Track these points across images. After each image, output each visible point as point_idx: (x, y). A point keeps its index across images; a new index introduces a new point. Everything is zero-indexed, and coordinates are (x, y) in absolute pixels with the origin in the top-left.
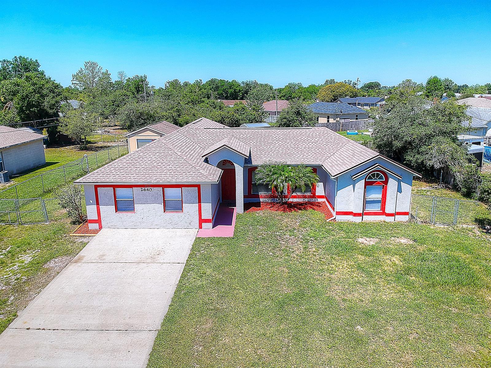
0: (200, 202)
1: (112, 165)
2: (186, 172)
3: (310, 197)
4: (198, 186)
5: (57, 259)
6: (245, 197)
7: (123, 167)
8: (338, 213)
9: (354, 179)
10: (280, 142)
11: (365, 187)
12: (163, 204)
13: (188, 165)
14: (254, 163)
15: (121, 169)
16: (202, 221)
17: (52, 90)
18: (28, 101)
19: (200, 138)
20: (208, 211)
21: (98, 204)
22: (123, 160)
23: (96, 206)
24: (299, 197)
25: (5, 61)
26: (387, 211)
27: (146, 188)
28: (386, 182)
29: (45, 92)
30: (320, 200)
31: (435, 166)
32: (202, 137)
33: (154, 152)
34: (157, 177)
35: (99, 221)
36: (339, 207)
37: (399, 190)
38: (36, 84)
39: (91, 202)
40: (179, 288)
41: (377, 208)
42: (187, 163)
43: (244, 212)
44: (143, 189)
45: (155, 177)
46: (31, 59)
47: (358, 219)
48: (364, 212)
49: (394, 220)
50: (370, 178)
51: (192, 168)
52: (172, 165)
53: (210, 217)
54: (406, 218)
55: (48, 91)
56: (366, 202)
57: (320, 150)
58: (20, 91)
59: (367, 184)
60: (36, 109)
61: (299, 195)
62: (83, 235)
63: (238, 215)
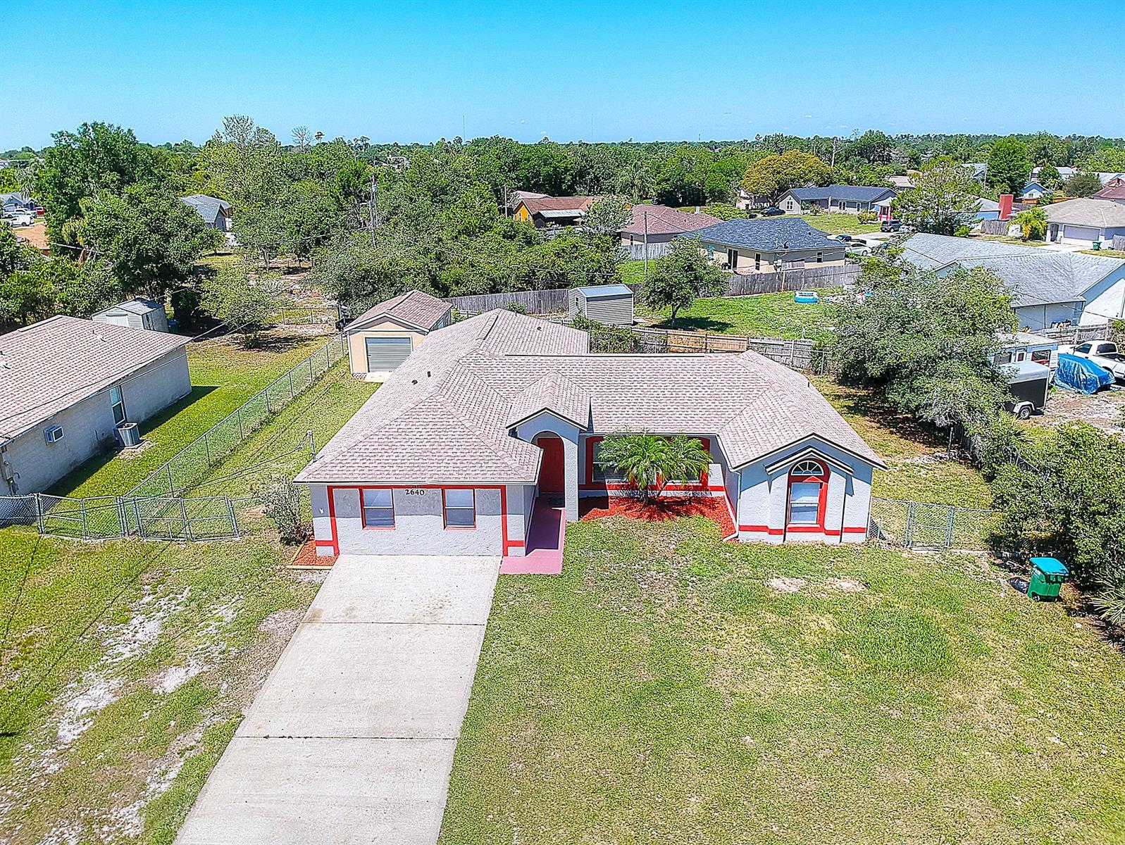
0: (504, 513)
1: (356, 447)
2: (481, 462)
3: (696, 488)
4: (503, 488)
5: (278, 615)
6: (580, 487)
7: (374, 451)
8: (742, 528)
9: (769, 474)
10: (645, 386)
11: (789, 486)
12: (442, 515)
13: (484, 447)
14: (598, 430)
15: (370, 455)
16: (507, 544)
17: (182, 223)
18: (139, 249)
19: (499, 375)
20: (518, 527)
21: (332, 514)
22: (372, 437)
23: (329, 518)
24: (677, 488)
25: (62, 134)
26: (827, 527)
27: (415, 490)
28: (826, 478)
29: (168, 227)
30: (715, 494)
31: (938, 422)
32: (502, 374)
33: (425, 420)
34: (433, 472)
35: (334, 543)
36: (744, 518)
37: (849, 491)
38: (152, 212)
39: (322, 511)
40: (481, 668)
41: (811, 521)
42: (482, 444)
43: (579, 520)
44: (409, 492)
45: (429, 472)
47: (777, 540)
48: (789, 526)
49: (841, 541)
50: (798, 469)
51: (491, 454)
52: (457, 447)
53: (521, 537)
54: (860, 538)
55: (175, 225)
56: (790, 510)
57: (717, 403)
58: (120, 229)
59: (791, 480)
60: (154, 265)
61: (677, 484)
62: (310, 567)
63: (570, 526)
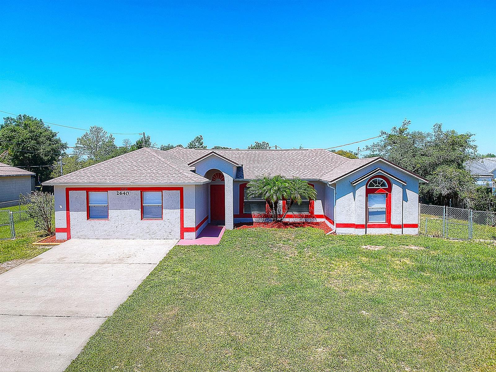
0: (182, 207)
1: (89, 169)
2: (168, 174)
3: (307, 217)
4: (181, 189)
6: (235, 216)
7: (100, 170)
8: (339, 226)
9: (354, 185)
11: (367, 196)
12: (140, 209)
13: (171, 169)
14: (246, 177)
15: (97, 172)
16: (184, 230)
17: (49, 138)
18: (23, 146)
19: (191, 157)
20: (191, 220)
21: (68, 209)
22: (101, 165)
23: (66, 211)
24: (296, 217)
26: (393, 223)
27: (123, 192)
28: (390, 190)
29: (41, 140)
30: (319, 220)
33: (136, 158)
34: (135, 179)
35: (67, 230)
36: (339, 218)
37: (405, 198)
38: (34, 132)
39: (61, 207)
41: (382, 220)
42: (171, 167)
43: (234, 229)
44: (119, 193)
45: (133, 179)
46: (36, 119)
47: (361, 232)
48: (368, 224)
49: (402, 234)
50: (371, 185)
51: (175, 171)
52: (154, 169)
53: (193, 225)
54: (413, 232)
55: (45, 139)
56: (368, 213)
57: (317, 167)
59: (368, 192)
60: (30, 155)
61: (295, 214)
62: (48, 244)
63: (227, 231)
